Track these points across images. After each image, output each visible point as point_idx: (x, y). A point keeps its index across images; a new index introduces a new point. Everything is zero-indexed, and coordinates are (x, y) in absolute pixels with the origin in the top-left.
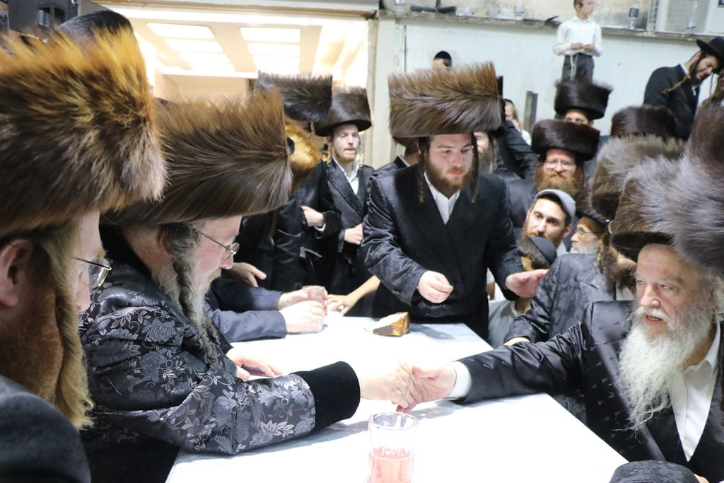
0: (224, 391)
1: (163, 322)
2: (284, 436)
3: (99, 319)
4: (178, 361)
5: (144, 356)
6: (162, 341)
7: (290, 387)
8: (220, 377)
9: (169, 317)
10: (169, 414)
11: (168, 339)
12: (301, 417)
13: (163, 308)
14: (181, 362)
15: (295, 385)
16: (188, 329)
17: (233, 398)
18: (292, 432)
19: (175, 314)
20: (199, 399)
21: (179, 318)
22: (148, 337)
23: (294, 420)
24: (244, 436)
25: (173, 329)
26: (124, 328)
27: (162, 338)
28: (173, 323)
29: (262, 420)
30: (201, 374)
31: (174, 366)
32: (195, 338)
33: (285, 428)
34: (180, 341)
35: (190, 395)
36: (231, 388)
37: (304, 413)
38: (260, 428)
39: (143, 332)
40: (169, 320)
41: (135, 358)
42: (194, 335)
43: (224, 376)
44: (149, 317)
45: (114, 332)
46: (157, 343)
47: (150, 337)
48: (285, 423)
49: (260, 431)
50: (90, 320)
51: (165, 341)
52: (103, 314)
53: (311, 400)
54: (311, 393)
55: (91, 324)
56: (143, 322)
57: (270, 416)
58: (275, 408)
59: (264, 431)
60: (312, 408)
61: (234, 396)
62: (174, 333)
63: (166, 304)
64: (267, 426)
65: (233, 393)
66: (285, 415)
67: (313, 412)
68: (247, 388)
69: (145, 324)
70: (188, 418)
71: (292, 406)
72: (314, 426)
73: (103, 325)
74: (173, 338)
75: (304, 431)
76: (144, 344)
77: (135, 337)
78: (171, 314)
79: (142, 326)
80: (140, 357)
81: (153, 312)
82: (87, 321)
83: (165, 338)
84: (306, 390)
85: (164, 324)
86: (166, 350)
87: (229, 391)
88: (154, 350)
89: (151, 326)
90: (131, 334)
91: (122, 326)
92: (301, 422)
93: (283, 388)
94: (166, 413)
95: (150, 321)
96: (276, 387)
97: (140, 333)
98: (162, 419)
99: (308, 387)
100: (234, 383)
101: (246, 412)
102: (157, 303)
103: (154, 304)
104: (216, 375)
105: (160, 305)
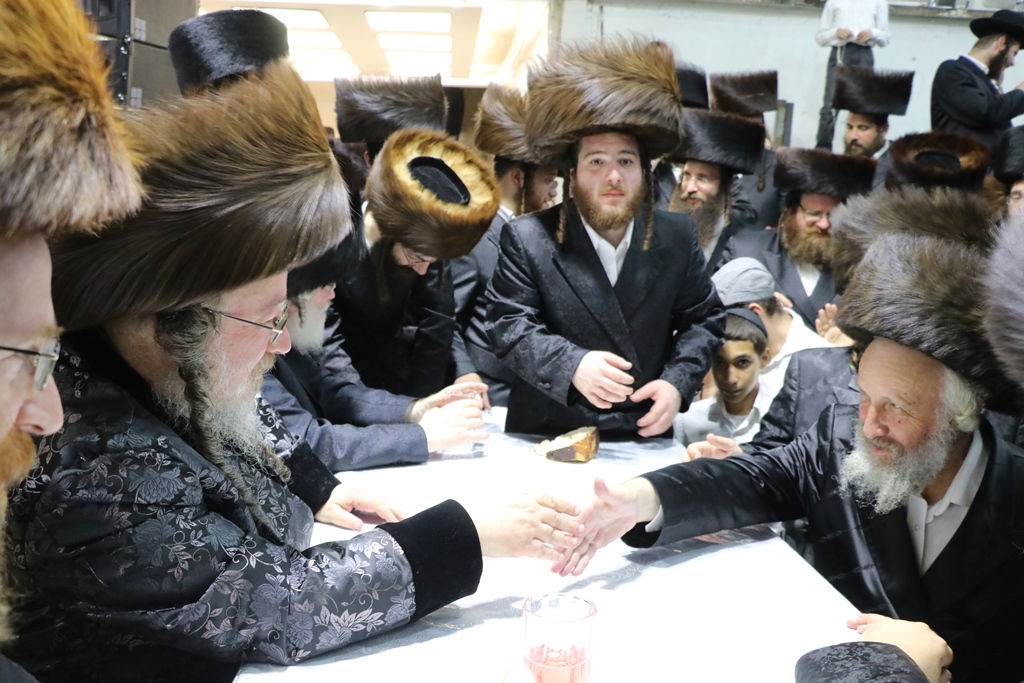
0: (268, 576)
1: (160, 472)
2: (369, 629)
3: (58, 475)
4: (193, 532)
5: (137, 529)
6: (164, 501)
7: (374, 554)
8: (260, 554)
9: (169, 462)
10: (180, 618)
11: (173, 497)
12: (392, 599)
13: (159, 449)
14: (200, 533)
15: (381, 550)
16: (207, 476)
17: (282, 585)
18: (381, 622)
19: (179, 455)
20: (227, 591)
21: (187, 461)
22: (140, 496)
23: (383, 606)
24: (306, 637)
25: (178, 481)
26: (98, 487)
27: (164, 495)
28: (177, 472)
29: (332, 610)
30: (232, 549)
31: (188, 539)
32: (224, 487)
33: (370, 618)
34: (198, 496)
35: (212, 586)
36: (279, 570)
37: (397, 593)
38: (330, 623)
39: (130, 489)
40: (170, 467)
41: (123, 530)
42: (219, 485)
43: (268, 552)
44: (136, 467)
45: (82, 494)
46: (157, 504)
47: (143, 495)
48: (369, 611)
49: (330, 628)
50: (45, 478)
51: (169, 499)
52: (65, 468)
53: (407, 573)
54: (406, 561)
55: (46, 484)
56: (128, 475)
57: (344, 604)
58: (352, 592)
59: (338, 628)
60: (409, 583)
61: (285, 581)
62: (182, 486)
63: (166, 442)
64: (341, 620)
65: (283, 577)
66: (368, 600)
67: (411, 589)
68: (306, 565)
69: (131, 477)
70: (210, 623)
71: (378, 584)
72: (414, 609)
73: (65, 485)
74: (182, 493)
75: (400, 618)
76: (135, 508)
77: (118, 497)
78: (174, 459)
79: (127, 481)
80: (130, 531)
81: (142, 458)
82: (40, 480)
83: (168, 496)
84: (399, 558)
85: (164, 475)
86: (174, 515)
87: (275, 574)
88: (154, 516)
89: (142, 480)
90: (111, 495)
91: (94, 483)
92: (394, 607)
93: (363, 555)
94: (176, 616)
95: (140, 472)
96: (352, 554)
97: (125, 492)
98: (169, 626)
99: (402, 552)
100: (285, 560)
101: (306, 602)
102: (150, 443)
103: (145, 444)
104: (253, 551)
105: (155, 445)
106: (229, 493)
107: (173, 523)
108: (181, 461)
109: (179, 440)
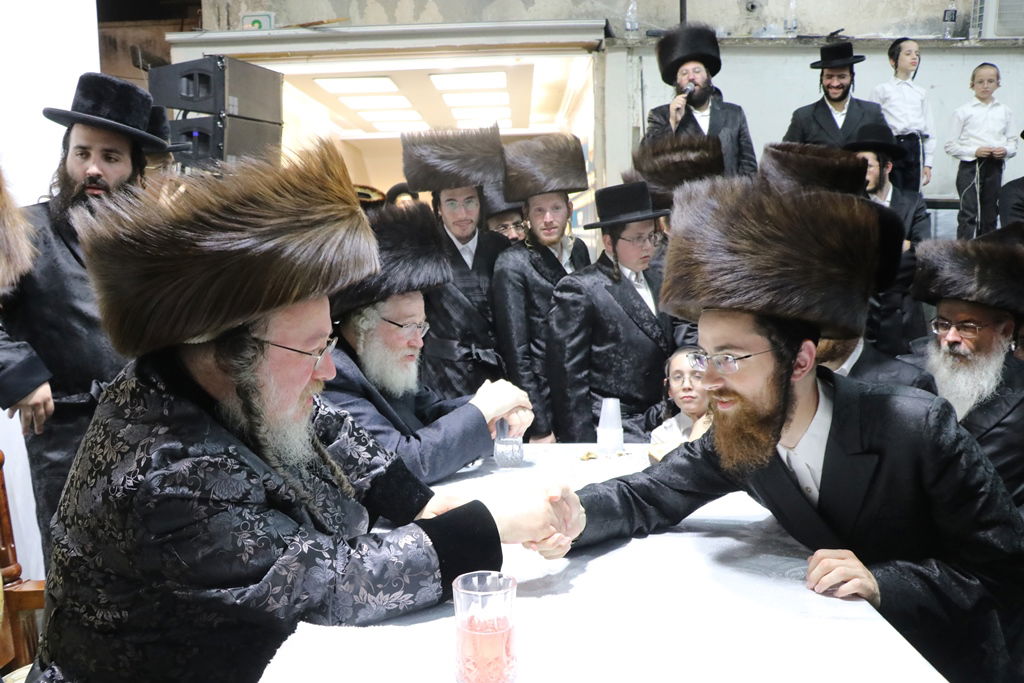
0: (318, 560)
1: (230, 474)
2: (401, 608)
3: (150, 475)
4: (257, 523)
5: (211, 520)
6: (233, 498)
7: (406, 545)
8: (311, 542)
9: (237, 467)
10: (247, 595)
11: (241, 495)
12: (422, 583)
13: (230, 456)
14: (262, 524)
15: (413, 542)
16: (268, 479)
17: (329, 568)
18: (412, 602)
19: (246, 461)
20: (284, 573)
21: (252, 466)
22: (214, 493)
23: (413, 588)
24: (347, 612)
25: (245, 482)
26: (181, 485)
27: (234, 494)
28: (244, 474)
29: (369, 590)
30: (288, 538)
31: (252, 528)
32: (283, 489)
33: (402, 598)
34: (258, 496)
35: (272, 569)
36: (327, 555)
37: (425, 578)
38: (367, 602)
39: (207, 488)
40: (239, 471)
41: (200, 521)
42: (279, 487)
43: (318, 540)
44: (212, 469)
45: (169, 490)
46: (228, 501)
47: (217, 493)
48: (401, 592)
49: (367, 605)
50: (140, 477)
51: (238, 497)
52: (156, 469)
53: (435, 560)
54: (434, 552)
55: (141, 482)
56: (205, 475)
57: (379, 586)
58: (386, 576)
59: (374, 606)
60: (435, 570)
61: (332, 564)
62: (248, 486)
63: (235, 450)
64: (376, 599)
65: (330, 561)
66: (400, 583)
67: (438, 574)
68: (349, 552)
69: (208, 478)
70: (272, 599)
71: (408, 570)
72: (441, 592)
73: (155, 483)
74: (248, 493)
75: (428, 600)
76: (211, 504)
77: (197, 494)
78: (242, 464)
79: (205, 481)
80: (206, 521)
81: (216, 462)
82: (136, 479)
83: (238, 493)
84: (428, 548)
85: (233, 476)
86: (240, 509)
87: (324, 558)
88: (226, 510)
89: (216, 480)
90: (191, 492)
91: (178, 482)
92: (423, 590)
93: (397, 546)
94: (243, 594)
95: (215, 474)
96: (388, 545)
97: (202, 490)
98: (238, 601)
99: (431, 543)
100: (332, 547)
101: (347, 583)
102: (223, 450)
103: (218, 451)
104: (306, 540)
105: (227, 452)
106: (287, 494)
107: (240, 515)
108: (247, 466)
109: (246, 449)
